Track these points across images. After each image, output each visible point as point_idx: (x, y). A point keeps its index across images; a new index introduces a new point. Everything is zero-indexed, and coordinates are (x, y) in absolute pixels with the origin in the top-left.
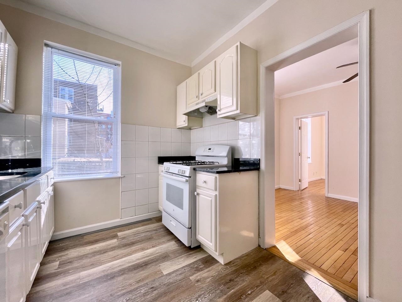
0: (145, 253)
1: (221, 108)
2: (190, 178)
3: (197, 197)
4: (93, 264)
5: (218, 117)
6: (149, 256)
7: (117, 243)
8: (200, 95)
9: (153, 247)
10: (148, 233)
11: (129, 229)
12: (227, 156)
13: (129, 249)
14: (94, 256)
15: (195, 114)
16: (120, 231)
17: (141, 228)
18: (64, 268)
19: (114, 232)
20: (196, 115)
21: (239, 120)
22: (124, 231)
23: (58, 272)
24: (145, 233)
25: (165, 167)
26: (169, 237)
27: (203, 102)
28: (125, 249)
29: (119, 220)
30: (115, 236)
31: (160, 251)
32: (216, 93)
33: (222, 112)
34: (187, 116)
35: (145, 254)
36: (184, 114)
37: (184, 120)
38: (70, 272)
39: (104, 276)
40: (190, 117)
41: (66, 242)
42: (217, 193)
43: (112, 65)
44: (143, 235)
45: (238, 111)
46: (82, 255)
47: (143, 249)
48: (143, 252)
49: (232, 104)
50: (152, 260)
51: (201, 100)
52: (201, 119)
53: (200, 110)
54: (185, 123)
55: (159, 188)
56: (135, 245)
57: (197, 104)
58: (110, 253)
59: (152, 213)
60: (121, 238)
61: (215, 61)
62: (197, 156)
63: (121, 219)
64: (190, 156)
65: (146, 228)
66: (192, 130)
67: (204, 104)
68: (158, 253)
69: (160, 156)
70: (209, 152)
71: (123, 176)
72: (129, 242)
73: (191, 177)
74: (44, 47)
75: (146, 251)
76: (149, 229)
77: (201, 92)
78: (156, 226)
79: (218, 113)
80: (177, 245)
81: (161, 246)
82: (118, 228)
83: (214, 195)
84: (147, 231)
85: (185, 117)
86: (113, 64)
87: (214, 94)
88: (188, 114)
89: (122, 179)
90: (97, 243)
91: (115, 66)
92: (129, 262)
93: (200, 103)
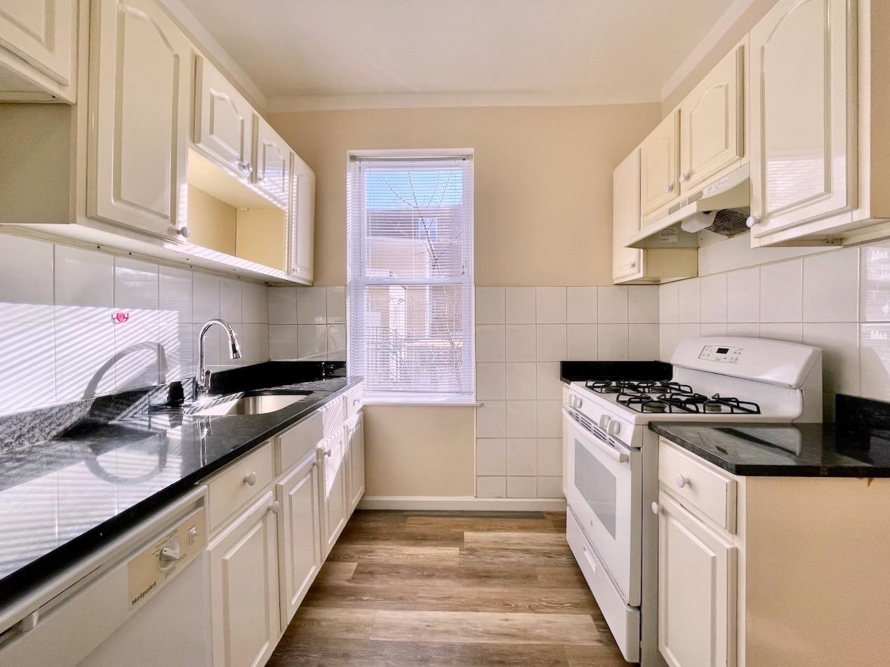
0: (507, 620)
1: (769, 209)
2: (637, 453)
3: (662, 518)
4: (402, 599)
5: (752, 246)
6: (512, 636)
7: (458, 559)
8: (682, 178)
9: (531, 609)
10: (528, 556)
11: (489, 530)
12: (799, 386)
13: (477, 589)
14: (410, 577)
15: (670, 241)
16: (472, 528)
17: (515, 537)
18: (360, 583)
19: (458, 526)
20: (673, 243)
21: (863, 243)
22: (478, 530)
23: (350, 588)
24: (520, 554)
25: (571, 396)
26: (576, 594)
27: (691, 200)
28: (468, 585)
29: (471, 499)
30: (458, 540)
31: (545, 633)
32: (744, 160)
33: (774, 223)
34: (642, 250)
35: (506, 623)
36: (631, 246)
37: (632, 262)
38: (364, 598)
39: (413, 643)
40: (651, 252)
41: (379, 521)
42: (741, 544)
43: (457, 162)
44: (515, 558)
45: (864, 213)
46: (393, 565)
47: (506, 606)
48: (503, 616)
49: (822, 190)
50: (520, 654)
51: (686, 194)
52: (694, 252)
53: (685, 228)
54: (635, 270)
55: (564, 440)
56: (494, 581)
57: (671, 211)
58: (439, 583)
59: (545, 500)
60: (467, 549)
61: (742, 48)
62: (677, 365)
63: (476, 497)
64: (656, 362)
65: (525, 538)
66: (662, 287)
67: (692, 209)
68: (538, 638)
69: (565, 359)
70: (718, 360)
71: (479, 404)
72: (480, 567)
73: (639, 449)
74: (348, 163)
75: (511, 615)
76: (533, 544)
77: (685, 171)
78: (551, 542)
79: (755, 230)
80: (597, 633)
81: (551, 617)
82: (468, 519)
83: (728, 546)
84: (527, 551)
85: (636, 255)
86: (458, 159)
87: (738, 164)
88: (646, 244)
89: (479, 409)
90: (423, 543)
91: (462, 161)
92: (467, 632)
93: (684, 204)
